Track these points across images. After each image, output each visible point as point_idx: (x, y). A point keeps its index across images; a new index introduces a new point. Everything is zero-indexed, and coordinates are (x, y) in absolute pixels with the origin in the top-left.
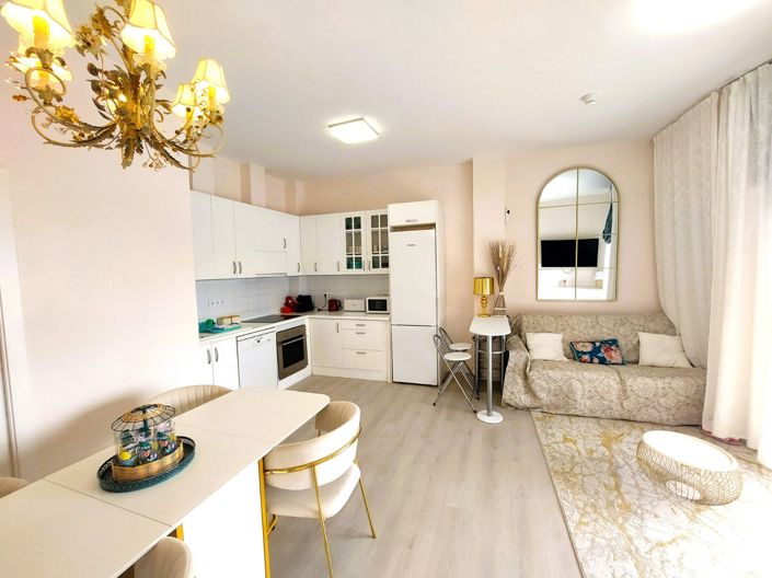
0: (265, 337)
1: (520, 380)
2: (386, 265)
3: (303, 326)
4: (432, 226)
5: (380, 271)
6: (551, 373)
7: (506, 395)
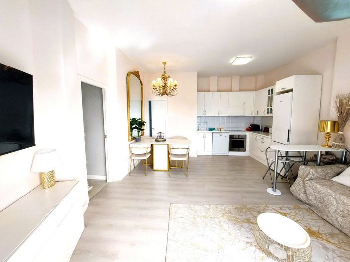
0: (224, 136)
1: (301, 183)
2: (271, 112)
3: (246, 136)
4: (292, 90)
5: (269, 115)
6: (318, 186)
7: (293, 188)
